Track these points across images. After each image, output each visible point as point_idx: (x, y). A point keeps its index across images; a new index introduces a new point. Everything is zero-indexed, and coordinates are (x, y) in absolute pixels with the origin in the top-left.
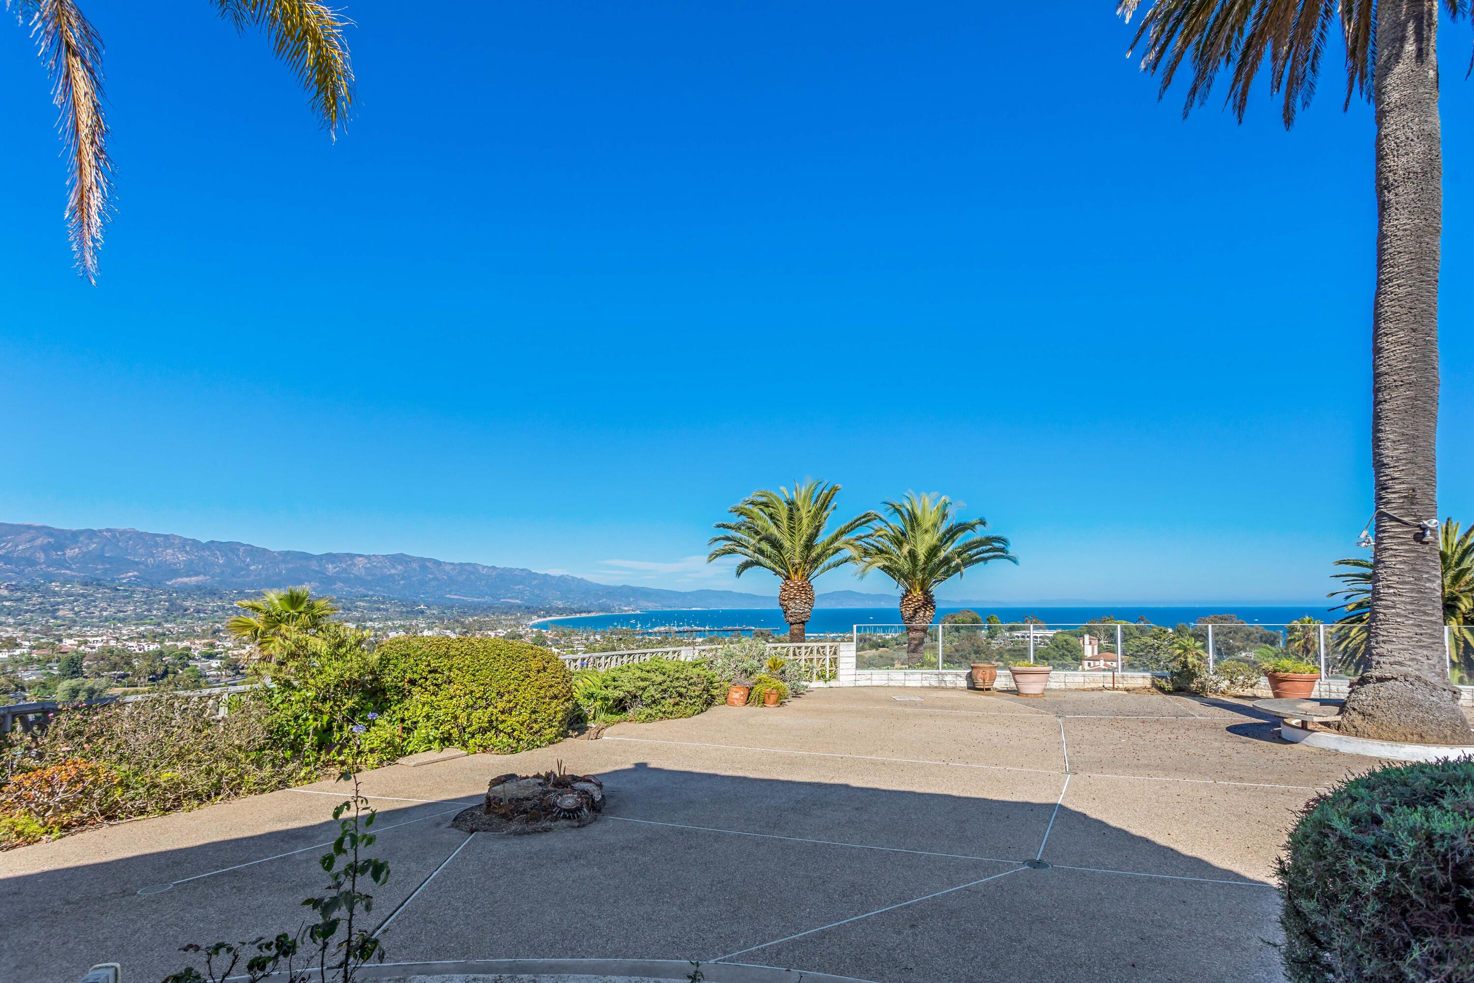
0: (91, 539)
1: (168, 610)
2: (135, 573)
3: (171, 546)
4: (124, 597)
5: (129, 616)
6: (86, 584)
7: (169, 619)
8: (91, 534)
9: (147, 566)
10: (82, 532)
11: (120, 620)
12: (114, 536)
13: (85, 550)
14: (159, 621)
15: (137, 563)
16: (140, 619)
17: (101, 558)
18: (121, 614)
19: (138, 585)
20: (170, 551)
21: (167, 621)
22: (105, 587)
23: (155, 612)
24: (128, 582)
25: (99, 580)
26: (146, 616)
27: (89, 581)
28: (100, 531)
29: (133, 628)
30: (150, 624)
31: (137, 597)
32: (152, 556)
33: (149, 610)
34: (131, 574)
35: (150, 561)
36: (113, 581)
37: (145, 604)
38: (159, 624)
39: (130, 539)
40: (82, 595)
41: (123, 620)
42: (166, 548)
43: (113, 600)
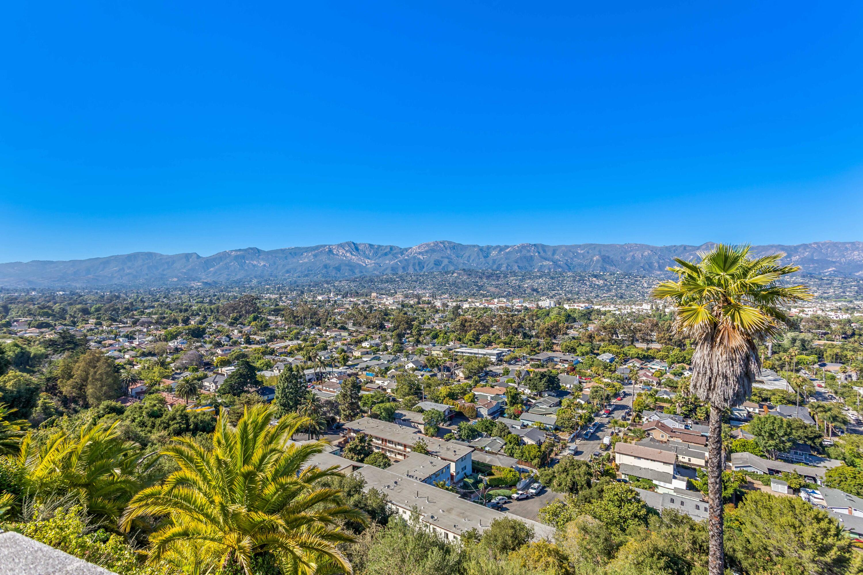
0: (805, 249)
1: (857, 292)
2: (834, 269)
3: (857, 249)
4: (827, 284)
5: (831, 296)
6: (803, 276)
7: (858, 298)
8: (805, 246)
9: (841, 264)
10: (799, 246)
11: (825, 298)
12: (819, 246)
13: (802, 256)
14: (850, 299)
15: (834, 262)
16: (838, 298)
17: (811, 260)
18: (826, 295)
19: (835, 276)
20: (856, 253)
21: (856, 300)
22: (815, 278)
23: (848, 294)
24: (830, 275)
25: (811, 274)
26: (842, 296)
27: (805, 274)
28: (810, 245)
29: (834, 303)
30: (845, 301)
31: (835, 283)
32: (844, 256)
33: (844, 292)
34: (830, 269)
35: (843, 260)
36: (820, 274)
37: (841, 288)
38: (851, 302)
39: (828, 247)
40: (802, 283)
41: (827, 298)
42: (854, 250)
43: (820, 285)
